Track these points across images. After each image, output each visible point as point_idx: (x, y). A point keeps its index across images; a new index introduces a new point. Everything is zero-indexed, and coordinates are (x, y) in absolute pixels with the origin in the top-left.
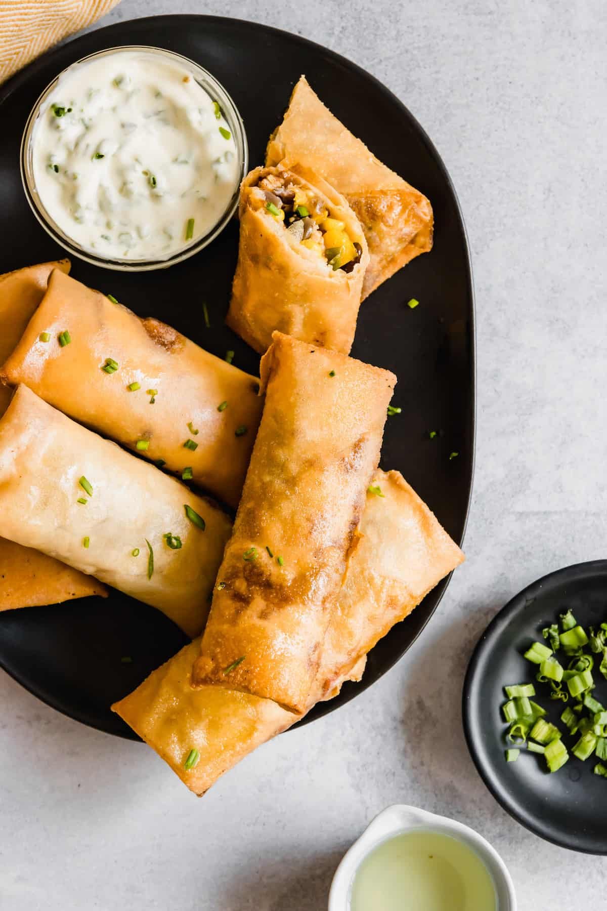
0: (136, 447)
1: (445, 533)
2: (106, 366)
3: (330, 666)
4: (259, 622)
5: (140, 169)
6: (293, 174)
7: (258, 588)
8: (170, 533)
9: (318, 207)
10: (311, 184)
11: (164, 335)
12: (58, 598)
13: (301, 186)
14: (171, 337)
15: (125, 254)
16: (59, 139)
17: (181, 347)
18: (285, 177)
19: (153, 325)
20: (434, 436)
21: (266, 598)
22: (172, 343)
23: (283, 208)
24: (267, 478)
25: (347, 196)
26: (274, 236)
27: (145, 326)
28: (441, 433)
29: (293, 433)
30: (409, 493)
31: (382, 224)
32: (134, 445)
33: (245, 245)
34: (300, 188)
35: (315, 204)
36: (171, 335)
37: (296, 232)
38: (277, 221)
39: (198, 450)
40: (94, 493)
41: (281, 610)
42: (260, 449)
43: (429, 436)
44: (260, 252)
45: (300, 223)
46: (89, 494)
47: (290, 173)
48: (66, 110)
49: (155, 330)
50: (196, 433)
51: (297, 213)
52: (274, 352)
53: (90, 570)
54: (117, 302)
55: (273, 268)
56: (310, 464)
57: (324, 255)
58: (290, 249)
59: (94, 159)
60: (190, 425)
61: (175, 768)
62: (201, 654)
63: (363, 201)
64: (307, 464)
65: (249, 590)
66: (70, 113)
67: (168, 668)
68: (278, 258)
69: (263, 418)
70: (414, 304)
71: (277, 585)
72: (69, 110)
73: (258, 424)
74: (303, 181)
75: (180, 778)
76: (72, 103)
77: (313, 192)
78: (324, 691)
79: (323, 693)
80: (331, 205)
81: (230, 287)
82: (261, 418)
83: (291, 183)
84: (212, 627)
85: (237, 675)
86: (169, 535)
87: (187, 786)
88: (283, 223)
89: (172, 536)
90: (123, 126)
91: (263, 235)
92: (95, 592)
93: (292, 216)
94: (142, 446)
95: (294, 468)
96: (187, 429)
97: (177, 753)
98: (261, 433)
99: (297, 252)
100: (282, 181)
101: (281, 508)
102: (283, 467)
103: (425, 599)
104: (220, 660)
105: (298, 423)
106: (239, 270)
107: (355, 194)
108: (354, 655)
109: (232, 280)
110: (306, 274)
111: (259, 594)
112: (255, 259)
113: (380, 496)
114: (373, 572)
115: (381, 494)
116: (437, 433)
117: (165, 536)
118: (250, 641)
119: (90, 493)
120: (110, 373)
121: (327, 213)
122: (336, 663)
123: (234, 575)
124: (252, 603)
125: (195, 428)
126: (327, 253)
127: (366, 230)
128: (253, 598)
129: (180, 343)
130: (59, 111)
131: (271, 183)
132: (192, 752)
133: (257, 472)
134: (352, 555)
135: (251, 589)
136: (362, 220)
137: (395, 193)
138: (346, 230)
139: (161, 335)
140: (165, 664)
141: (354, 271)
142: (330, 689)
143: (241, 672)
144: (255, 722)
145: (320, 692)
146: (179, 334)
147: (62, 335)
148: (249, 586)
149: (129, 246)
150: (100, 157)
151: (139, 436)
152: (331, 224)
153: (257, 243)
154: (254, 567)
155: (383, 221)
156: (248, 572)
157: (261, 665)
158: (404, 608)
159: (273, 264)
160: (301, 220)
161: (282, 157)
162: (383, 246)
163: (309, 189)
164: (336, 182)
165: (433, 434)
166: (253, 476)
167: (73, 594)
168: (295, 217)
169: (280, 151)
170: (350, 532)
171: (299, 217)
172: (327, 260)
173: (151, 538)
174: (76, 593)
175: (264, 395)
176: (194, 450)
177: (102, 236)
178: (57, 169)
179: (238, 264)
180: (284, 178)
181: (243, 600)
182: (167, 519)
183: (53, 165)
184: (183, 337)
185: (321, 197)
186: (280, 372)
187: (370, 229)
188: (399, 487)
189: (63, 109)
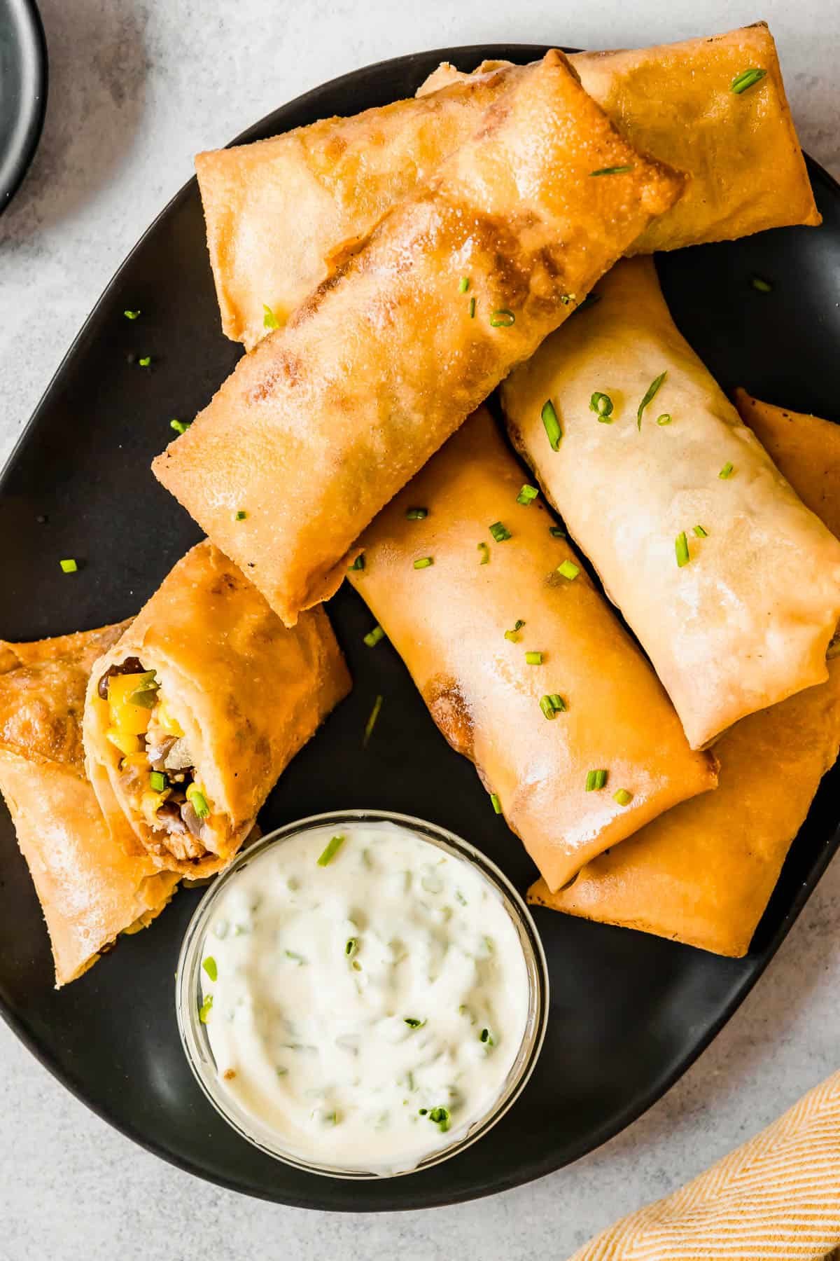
0: (580, 574)
1: (205, 206)
2: (559, 710)
3: (475, 104)
4: (543, 213)
5: (363, 977)
6: (143, 843)
7: (518, 265)
8: (599, 420)
9: (133, 777)
10: (125, 817)
11: (450, 712)
12: (811, 422)
13: (142, 821)
14: (443, 705)
15: (444, 860)
16: (460, 1076)
17: (436, 683)
18: (159, 846)
19: (458, 736)
20: (144, 358)
21: (514, 242)
22: (445, 694)
23: (184, 801)
24: (417, 418)
25: (81, 775)
26: (218, 763)
27: (471, 741)
28: (130, 359)
29: (344, 462)
30: (225, 292)
31: (51, 710)
32: (580, 578)
33: (267, 775)
34: (144, 818)
35: (135, 782)
36: (441, 708)
37: (184, 754)
38: (203, 785)
39: (494, 521)
40: (676, 535)
41: (502, 214)
42: (403, 468)
43: (152, 361)
44: (250, 753)
45: (170, 764)
46: (685, 536)
47: (149, 847)
48: (429, 1114)
49: (460, 725)
50: (483, 545)
51: (167, 784)
52: (307, 598)
53: (744, 432)
54: (492, 796)
55: (242, 720)
56: (344, 403)
57: (158, 703)
58: (203, 732)
59: (422, 1022)
60: (486, 560)
61: (777, 81)
62: (653, 219)
63: (62, 757)
64: (350, 405)
65: (532, 269)
66: (424, 1108)
67: (709, 232)
68: (228, 728)
69: (375, 514)
70: (68, 566)
71: (489, 253)
72: (424, 1112)
73: (387, 508)
74: (135, 826)
75: (778, 63)
76: (415, 1120)
77: (129, 803)
78: (504, 75)
79: (507, 74)
80: (112, 772)
81: (320, 730)
82: (380, 513)
83: (154, 831)
84: (614, 248)
85: (616, 155)
86: (603, 419)
87: (774, 47)
88: (196, 779)
89: (598, 416)
90: (356, 1052)
91: (233, 775)
92: (754, 403)
93: (178, 783)
94: (570, 570)
95: (371, 413)
96: (492, 557)
97: (765, 100)
98: (390, 491)
99: (196, 725)
100: (166, 841)
101: (421, 362)
102: (387, 422)
103: (287, 130)
104: (628, 191)
105: (328, 473)
106: (295, 747)
107: (70, 773)
108: (432, 103)
109: (312, 740)
110: (199, 687)
111: (520, 255)
112: (262, 747)
113: (270, 311)
114: (341, 206)
115: (268, 313)
116: (137, 361)
117: (609, 421)
118: (572, 194)
119: (683, 537)
120: (559, 696)
121: (124, 764)
122: (464, 105)
123: (544, 305)
124: (538, 248)
125: (482, 553)
126: (152, 703)
127: (79, 713)
128: (534, 254)
129: (434, 690)
130: (440, 1117)
131: (183, 845)
132: (740, 92)
133: (428, 436)
134: (356, 241)
135: (529, 269)
136: (78, 730)
137: (9, 745)
138: (108, 724)
139: (455, 716)
140: (710, 241)
141: (126, 658)
142: (494, 73)
143: (609, 157)
144: (628, 84)
145: (511, 76)
146: (428, 703)
147: (596, 789)
148: (529, 276)
149: (432, 869)
150: (412, 1023)
151: (566, 585)
152: (126, 745)
153: (248, 767)
154: (506, 299)
155: (48, 712)
156: (519, 297)
157: (574, 151)
158: (324, 131)
159: (240, 724)
160: (167, 767)
161: (149, 880)
162: (65, 677)
163: (133, 811)
164: (88, 804)
165: (143, 362)
166: (436, 434)
167: (785, 415)
168: (173, 779)
169: (146, 889)
170: (341, 275)
171: (167, 776)
172: (158, 693)
173: (633, 428)
174: (781, 414)
175: (355, 546)
176: (499, 523)
177: (465, 904)
178: (484, 1035)
179: (292, 756)
180: (162, 845)
181: (548, 261)
182: (592, 443)
183: (485, 1044)
184: (426, 696)
185: (120, 791)
186: (314, 565)
187: (72, 712)
188: (235, 310)
189: (432, 1118)
